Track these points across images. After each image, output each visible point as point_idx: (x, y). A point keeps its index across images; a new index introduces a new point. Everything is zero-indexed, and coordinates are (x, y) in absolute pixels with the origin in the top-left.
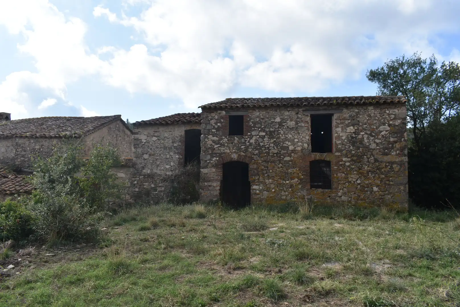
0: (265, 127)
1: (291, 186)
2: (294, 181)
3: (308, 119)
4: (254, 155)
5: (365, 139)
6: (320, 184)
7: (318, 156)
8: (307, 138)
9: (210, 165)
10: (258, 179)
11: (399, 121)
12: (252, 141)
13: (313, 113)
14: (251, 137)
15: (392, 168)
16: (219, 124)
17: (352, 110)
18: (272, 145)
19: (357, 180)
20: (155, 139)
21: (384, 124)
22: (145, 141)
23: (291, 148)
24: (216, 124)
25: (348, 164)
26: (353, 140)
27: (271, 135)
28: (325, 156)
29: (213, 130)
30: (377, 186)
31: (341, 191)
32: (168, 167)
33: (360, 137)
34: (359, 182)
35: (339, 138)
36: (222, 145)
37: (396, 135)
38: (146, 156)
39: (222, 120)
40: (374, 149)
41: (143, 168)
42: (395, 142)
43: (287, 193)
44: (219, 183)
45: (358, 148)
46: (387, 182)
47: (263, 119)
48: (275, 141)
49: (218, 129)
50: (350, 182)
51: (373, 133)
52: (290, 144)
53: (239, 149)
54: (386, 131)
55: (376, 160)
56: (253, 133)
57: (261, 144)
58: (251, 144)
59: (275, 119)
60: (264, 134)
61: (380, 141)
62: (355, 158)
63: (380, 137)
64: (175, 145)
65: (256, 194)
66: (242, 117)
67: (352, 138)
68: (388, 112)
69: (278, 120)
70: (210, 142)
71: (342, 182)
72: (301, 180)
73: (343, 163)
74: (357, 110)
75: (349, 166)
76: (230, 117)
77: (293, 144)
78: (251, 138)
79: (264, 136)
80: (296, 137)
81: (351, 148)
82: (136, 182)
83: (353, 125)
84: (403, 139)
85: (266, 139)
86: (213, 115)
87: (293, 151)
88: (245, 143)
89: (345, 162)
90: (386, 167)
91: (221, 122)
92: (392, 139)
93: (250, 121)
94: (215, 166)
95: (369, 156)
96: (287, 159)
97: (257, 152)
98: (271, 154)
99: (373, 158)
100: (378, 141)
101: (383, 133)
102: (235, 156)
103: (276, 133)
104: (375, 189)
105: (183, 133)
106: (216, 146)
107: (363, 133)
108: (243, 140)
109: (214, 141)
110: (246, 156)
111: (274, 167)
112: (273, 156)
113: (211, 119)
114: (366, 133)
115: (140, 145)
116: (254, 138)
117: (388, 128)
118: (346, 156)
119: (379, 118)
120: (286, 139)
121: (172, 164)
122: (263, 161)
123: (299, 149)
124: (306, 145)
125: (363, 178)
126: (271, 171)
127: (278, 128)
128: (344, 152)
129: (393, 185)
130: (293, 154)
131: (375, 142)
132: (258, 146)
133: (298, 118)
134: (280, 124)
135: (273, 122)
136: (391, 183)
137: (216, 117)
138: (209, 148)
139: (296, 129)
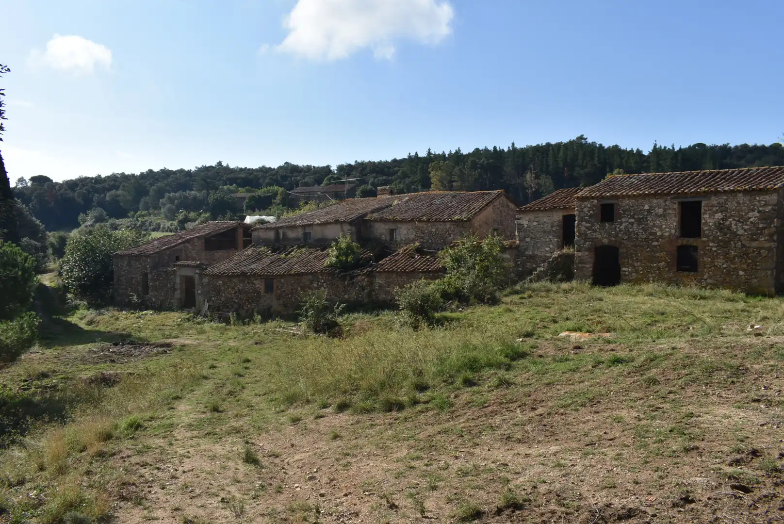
0: (634, 214)
1: (659, 269)
2: (661, 264)
3: (676, 206)
4: (623, 239)
5: (733, 225)
6: (688, 267)
7: (685, 241)
8: (675, 224)
9: (583, 249)
10: (628, 262)
11: (770, 207)
12: (622, 227)
13: (680, 200)
14: (621, 223)
15: (759, 253)
16: (591, 212)
17: (720, 197)
18: (641, 231)
19: (723, 264)
20: (535, 223)
21: (753, 210)
22: (526, 226)
23: (659, 233)
24: (589, 211)
25: (714, 249)
26: (720, 226)
27: (640, 221)
28: (692, 241)
29: (586, 218)
30: (744, 270)
31: (707, 274)
32: (547, 249)
33: (728, 223)
34: (725, 266)
35: (706, 224)
36: (595, 231)
37: (765, 221)
38: (528, 240)
39: (594, 209)
40: (742, 235)
41: (526, 250)
42: (764, 228)
43: (654, 275)
44: (591, 265)
45: (725, 234)
46: (754, 267)
47: (632, 207)
48: (643, 227)
49: (591, 216)
50: (716, 266)
51: (743, 220)
52: (657, 230)
53: (610, 235)
54: (755, 217)
55: (743, 246)
56: (623, 220)
57: (631, 230)
58: (621, 230)
59: (643, 207)
60: (633, 220)
61: (748, 227)
62: (721, 244)
63: (748, 223)
64: (554, 229)
65: (625, 275)
66: (612, 205)
67: (720, 224)
68: (758, 198)
69: (647, 207)
70: (584, 228)
71: (708, 266)
72: (668, 263)
73: (709, 248)
74: (725, 197)
75: (715, 251)
76: (602, 205)
77: (661, 229)
78: (621, 225)
79: (634, 223)
80: (663, 223)
81: (719, 234)
82: (519, 263)
83: (722, 212)
84: (773, 225)
85: (635, 225)
86: (586, 203)
87: (661, 236)
88: (615, 229)
89: (712, 247)
90: (754, 252)
91: (593, 211)
92: (761, 226)
93: (620, 208)
94: (589, 250)
95: (736, 242)
96: (655, 243)
97: (626, 237)
98: (640, 239)
99: (740, 244)
100: (746, 227)
101: (751, 220)
102: (605, 241)
103: (645, 220)
104: (741, 273)
105: (561, 218)
106: (589, 232)
107: (731, 220)
108: (613, 226)
109: (587, 228)
110: (616, 241)
111: (642, 251)
112: (641, 241)
113: (584, 208)
114: (734, 220)
115: (522, 230)
116: (624, 224)
117: (758, 215)
118: (713, 242)
119: (748, 205)
120: (654, 225)
121: (551, 246)
122: (632, 246)
123: (667, 234)
124: (673, 231)
125: (729, 263)
126: (639, 255)
127: (647, 215)
128: (711, 238)
129: (759, 269)
130: (660, 239)
131: (743, 228)
132: (627, 232)
133: (666, 205)
134: (649, 211)
135: (641, 210)
136: (758, 268)
137: (589, 205)
138: (583, 234)
139: (664, 216)
